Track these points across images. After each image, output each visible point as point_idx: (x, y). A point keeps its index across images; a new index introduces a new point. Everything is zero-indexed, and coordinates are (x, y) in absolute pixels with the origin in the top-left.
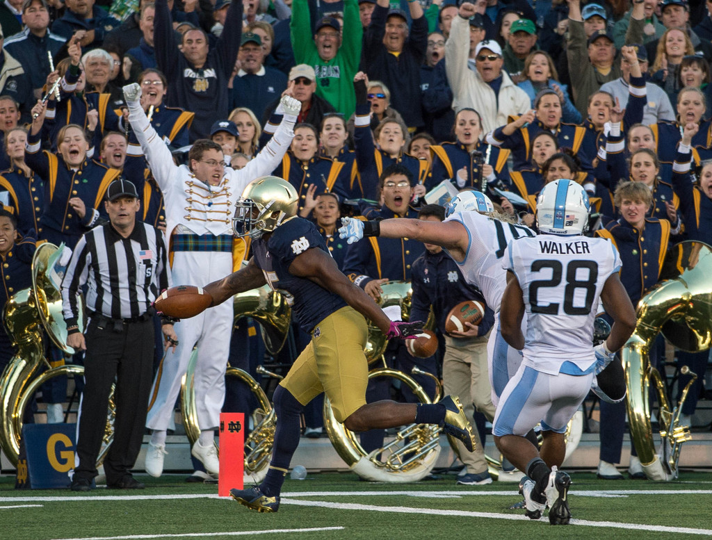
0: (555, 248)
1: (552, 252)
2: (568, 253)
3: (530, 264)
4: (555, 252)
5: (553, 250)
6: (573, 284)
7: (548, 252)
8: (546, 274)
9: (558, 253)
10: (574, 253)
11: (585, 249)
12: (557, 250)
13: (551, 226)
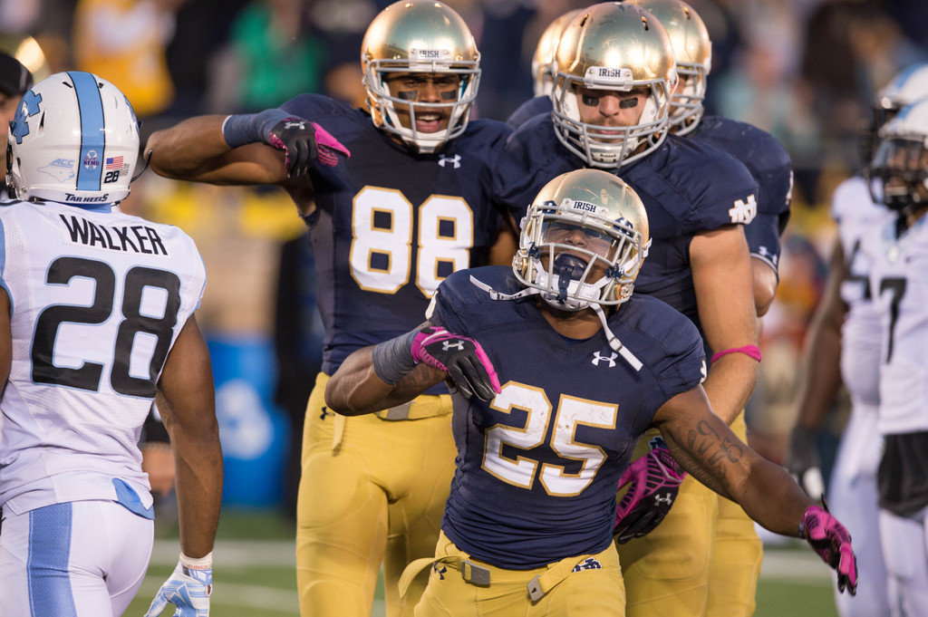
0: (97, 235)
1: (93, 244)
2: (125, 249)
3: (46, 264)
4: (98, 243)
5: (94, 239)
6: (134, 323)
7: (85, 241)
8: (81, 292)
9: (104, 246)
10: (136, 250)
11: (156, 243)
12: (101, 239)
13: (70, 187)
